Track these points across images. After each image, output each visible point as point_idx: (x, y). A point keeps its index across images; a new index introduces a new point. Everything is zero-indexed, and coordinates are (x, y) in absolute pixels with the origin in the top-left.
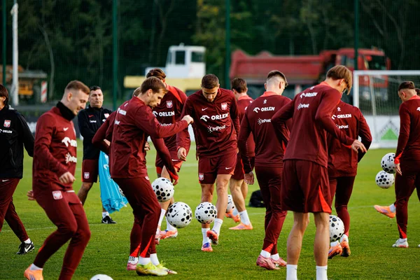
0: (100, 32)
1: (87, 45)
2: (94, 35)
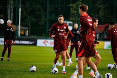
0: (43, 17)
1: (40, 20)
2: (42, 18)
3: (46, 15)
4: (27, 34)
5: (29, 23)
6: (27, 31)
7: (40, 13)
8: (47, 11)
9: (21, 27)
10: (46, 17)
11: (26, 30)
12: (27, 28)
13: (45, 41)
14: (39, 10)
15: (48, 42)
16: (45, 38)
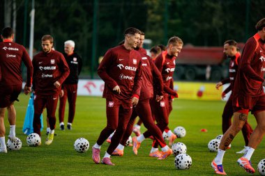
0: (85, 29)
2: (82, 31)
3: (92, 24)
7: (78, 20)
8: (95, 16)
10: (91, 30)
14: (77, 14)
16: (89, 76)
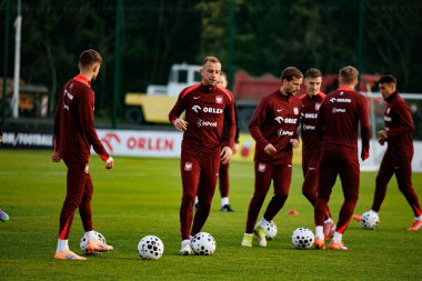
3: (113, 40)
4: (44, 111)
5: (51, 72)
6: (45, 101)
7: (91, 34)
8: (118, 28)
9: (20, 85)
10: (111, 50)
11: (41, 95)
12: (44, 89)
13: (110, 136)
14: (89, 23)
15: (118, 140)
16: (110, 125)
